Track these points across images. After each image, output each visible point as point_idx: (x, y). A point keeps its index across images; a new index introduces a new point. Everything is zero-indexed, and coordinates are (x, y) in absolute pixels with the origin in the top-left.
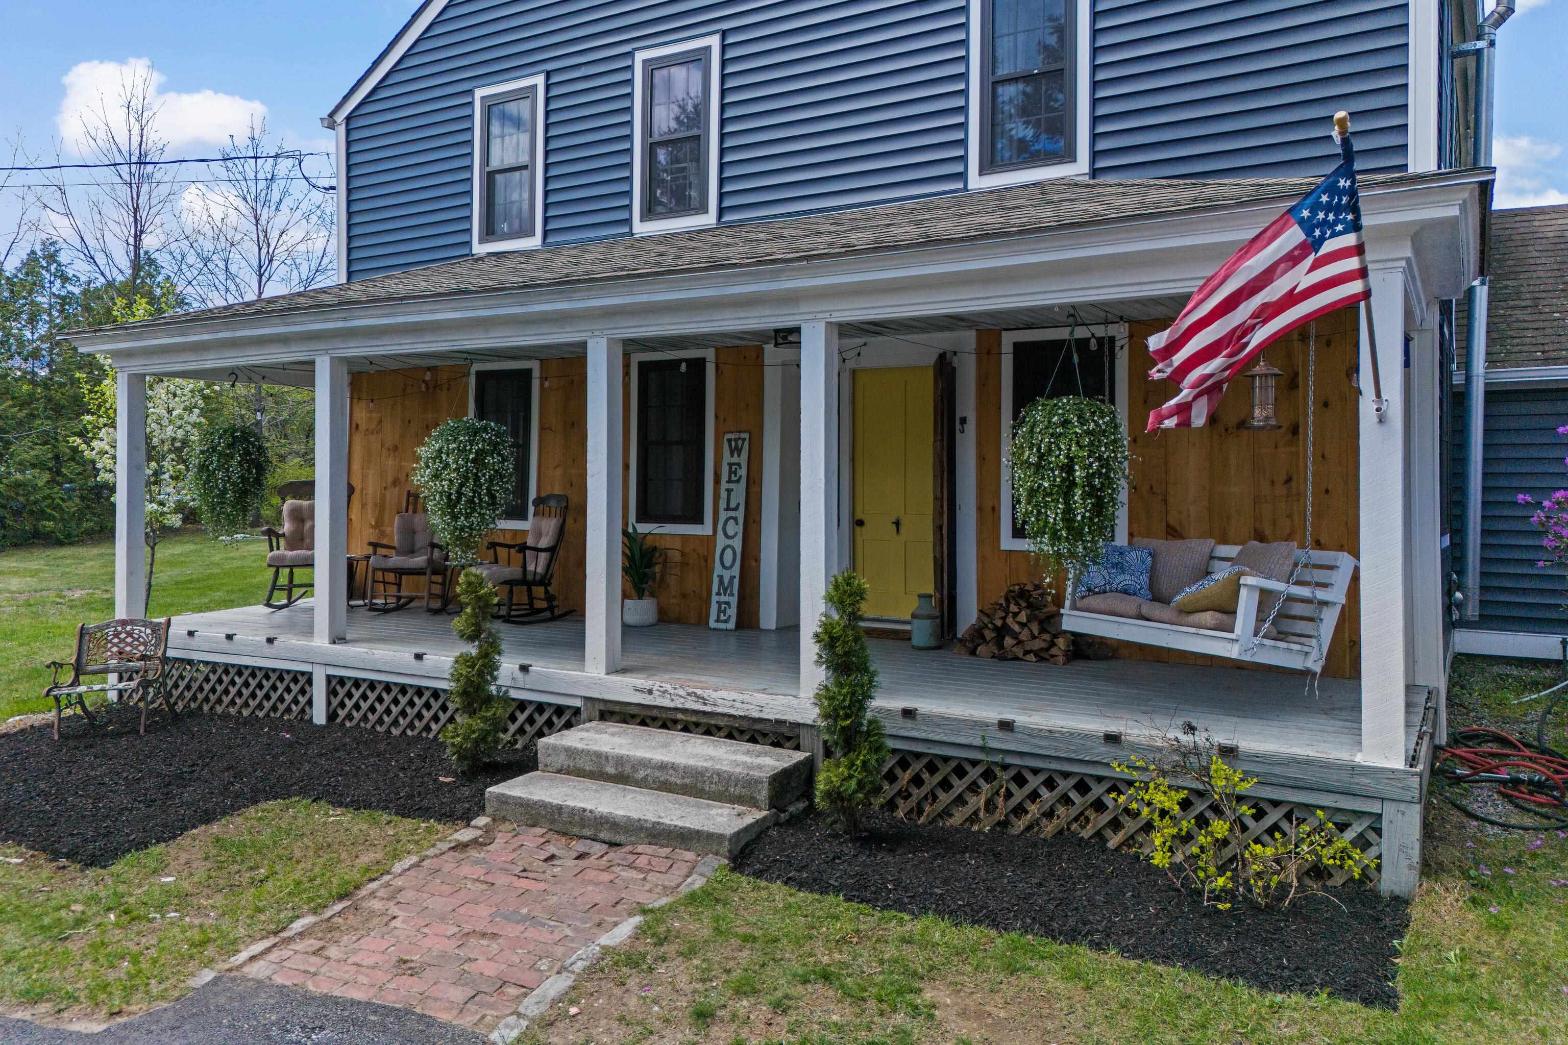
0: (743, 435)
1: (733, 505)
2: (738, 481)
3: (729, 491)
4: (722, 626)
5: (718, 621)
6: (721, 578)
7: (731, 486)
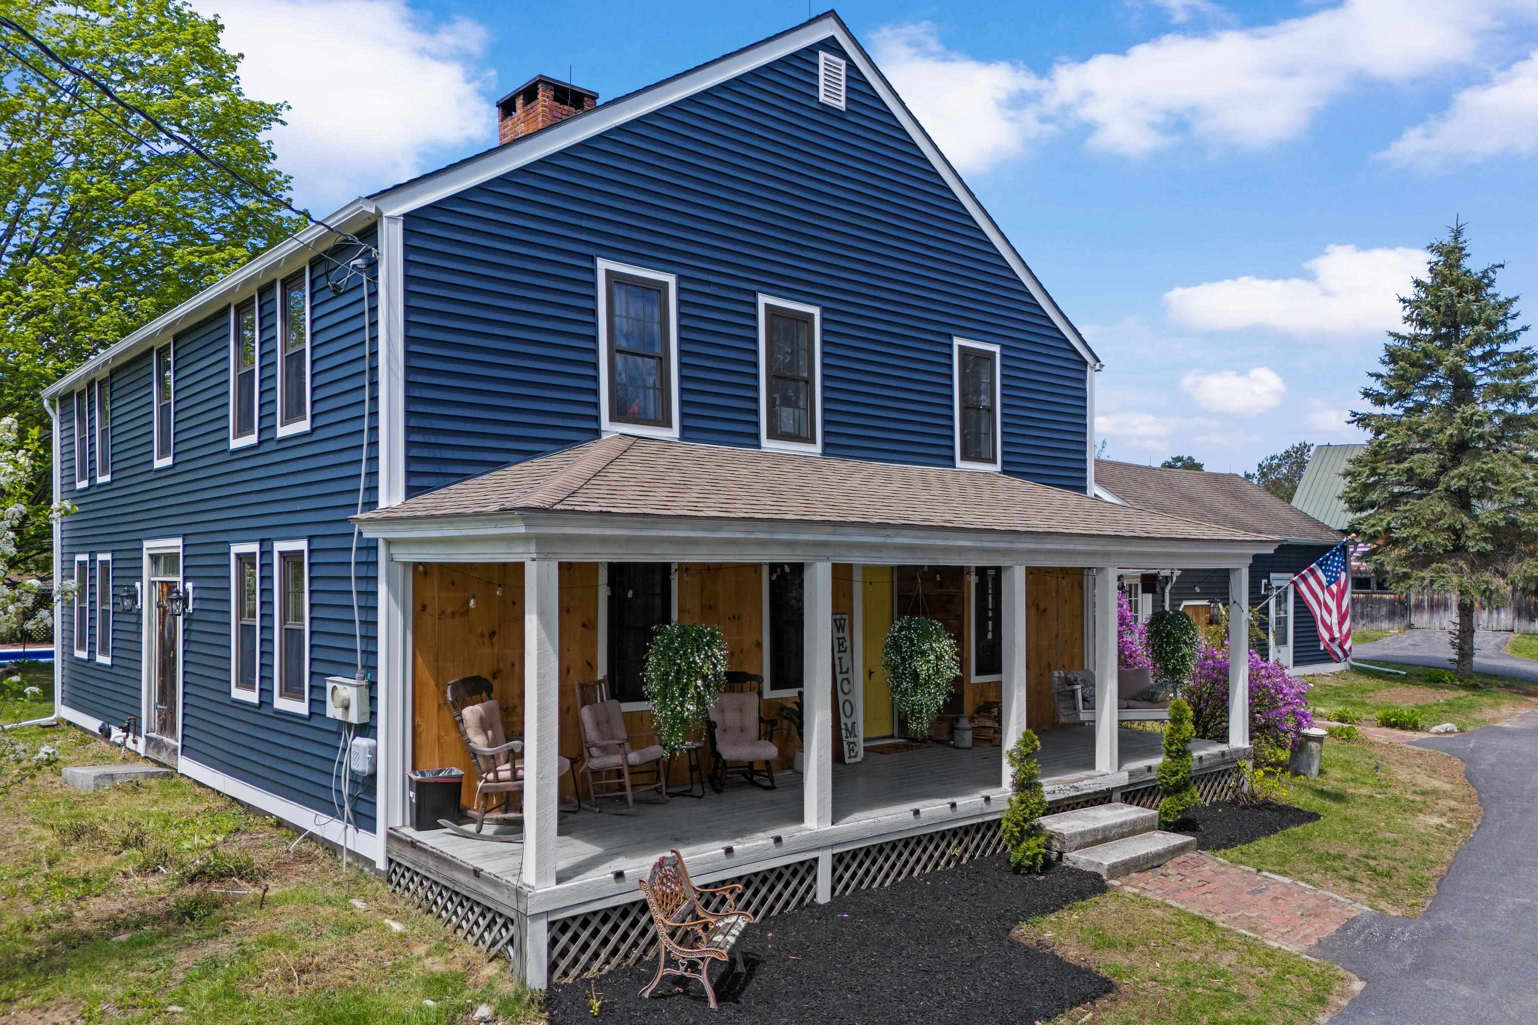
0: (844, 616)
1: (844, 670)
2: (845, 651)
3: (840, 659)
4: (853, 760)
5: (850, 757)
6: (846, 724)
7: (841, 655)
